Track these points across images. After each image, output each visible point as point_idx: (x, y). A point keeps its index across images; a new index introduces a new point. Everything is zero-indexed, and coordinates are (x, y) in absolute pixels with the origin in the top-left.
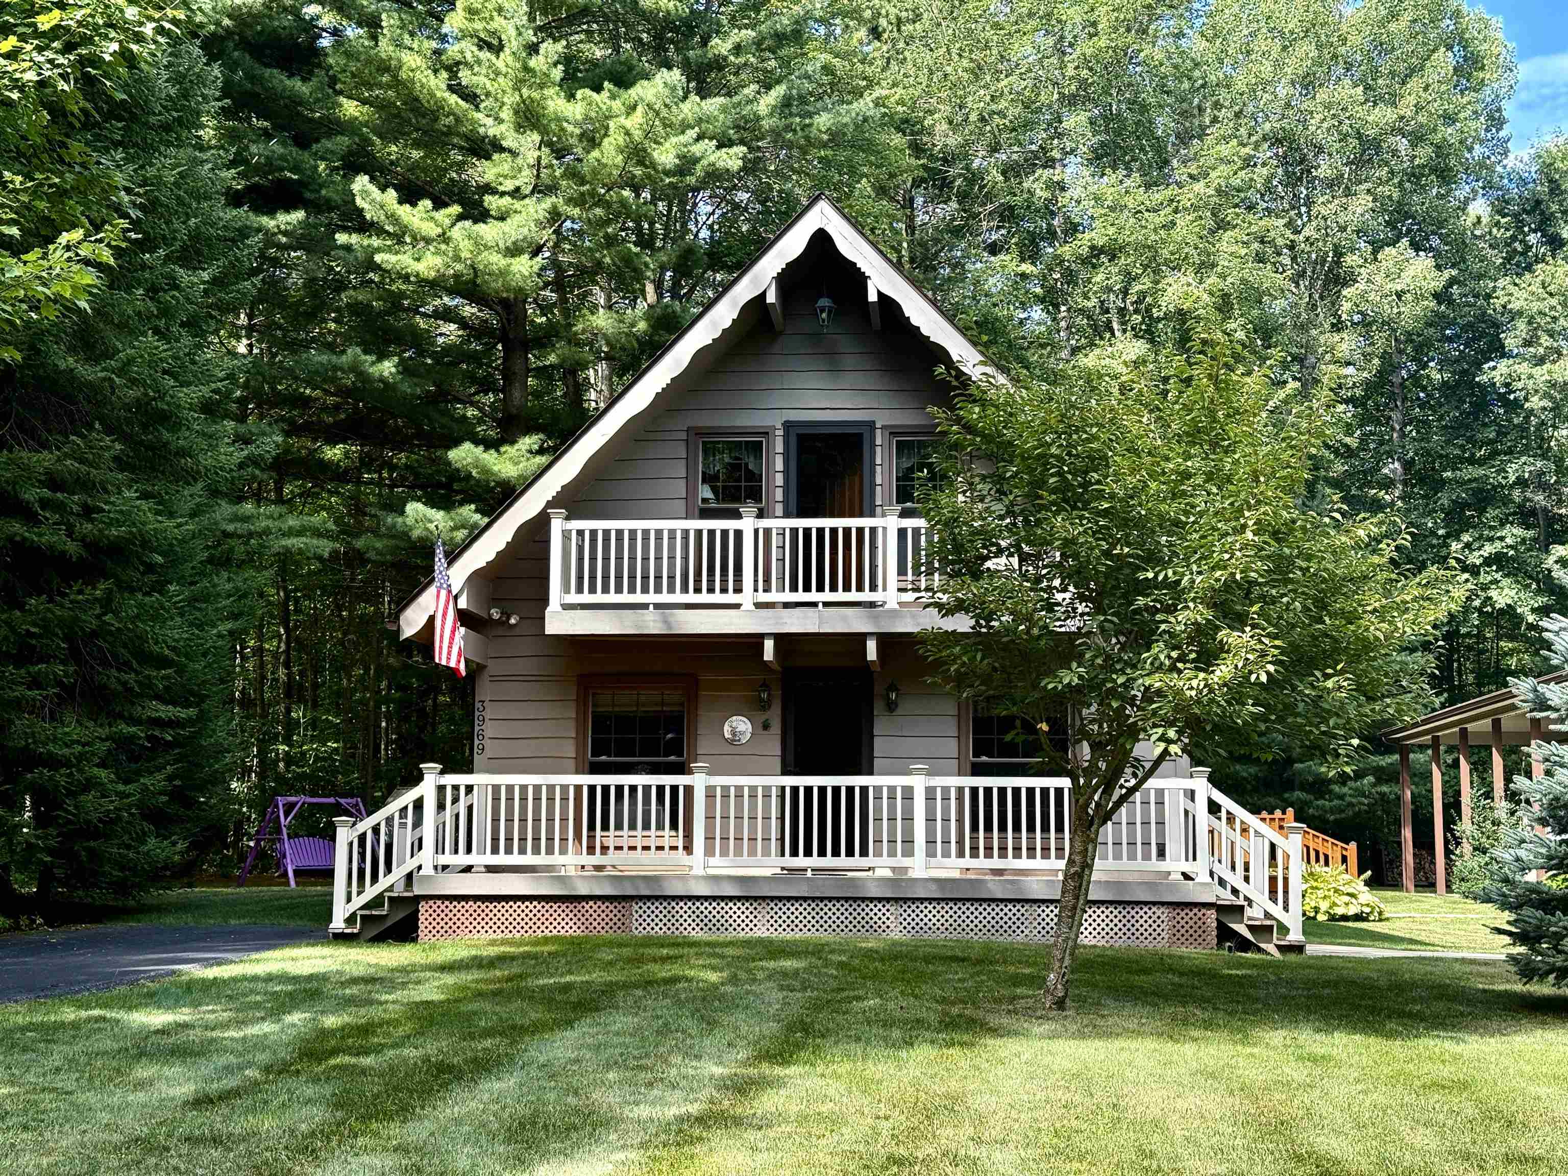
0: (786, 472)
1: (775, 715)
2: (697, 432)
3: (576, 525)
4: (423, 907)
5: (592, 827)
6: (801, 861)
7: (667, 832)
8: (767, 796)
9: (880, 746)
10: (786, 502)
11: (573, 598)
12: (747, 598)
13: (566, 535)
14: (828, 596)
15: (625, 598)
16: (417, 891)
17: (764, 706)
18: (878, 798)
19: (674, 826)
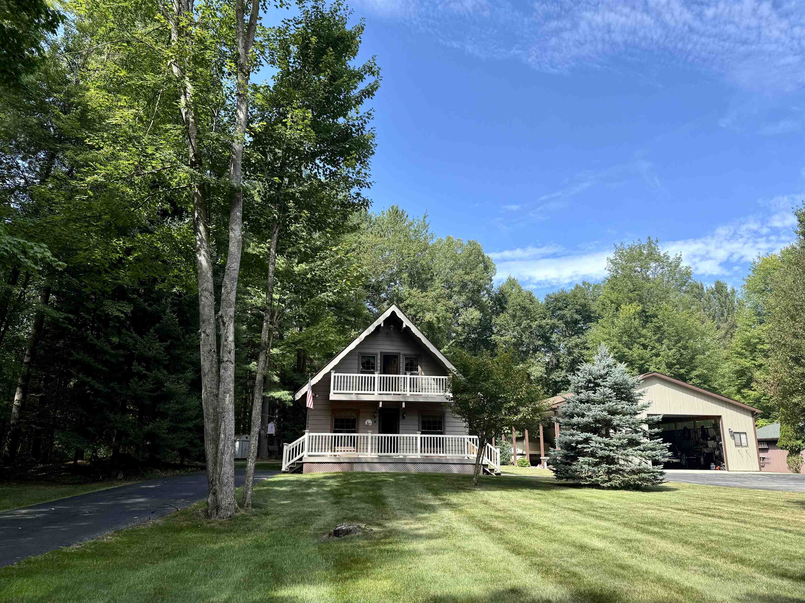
0: (381, 363)
1: (377, 419)
2: (361, 353)
3: (337, 374)
4: (304, 465)
5: (335, 446)
6: (383, 454)
7: (352, 447)
8: (375, 438)
9: (401, 427)
10: (380, 370)
11: (336, 391)
12: (376, 392)
13: (335, 377)
14: (394, 392)
15: (348, 392)
16: (303, 461)
17: (375, 417)
18: (400, 439)
19: (354, 446)
